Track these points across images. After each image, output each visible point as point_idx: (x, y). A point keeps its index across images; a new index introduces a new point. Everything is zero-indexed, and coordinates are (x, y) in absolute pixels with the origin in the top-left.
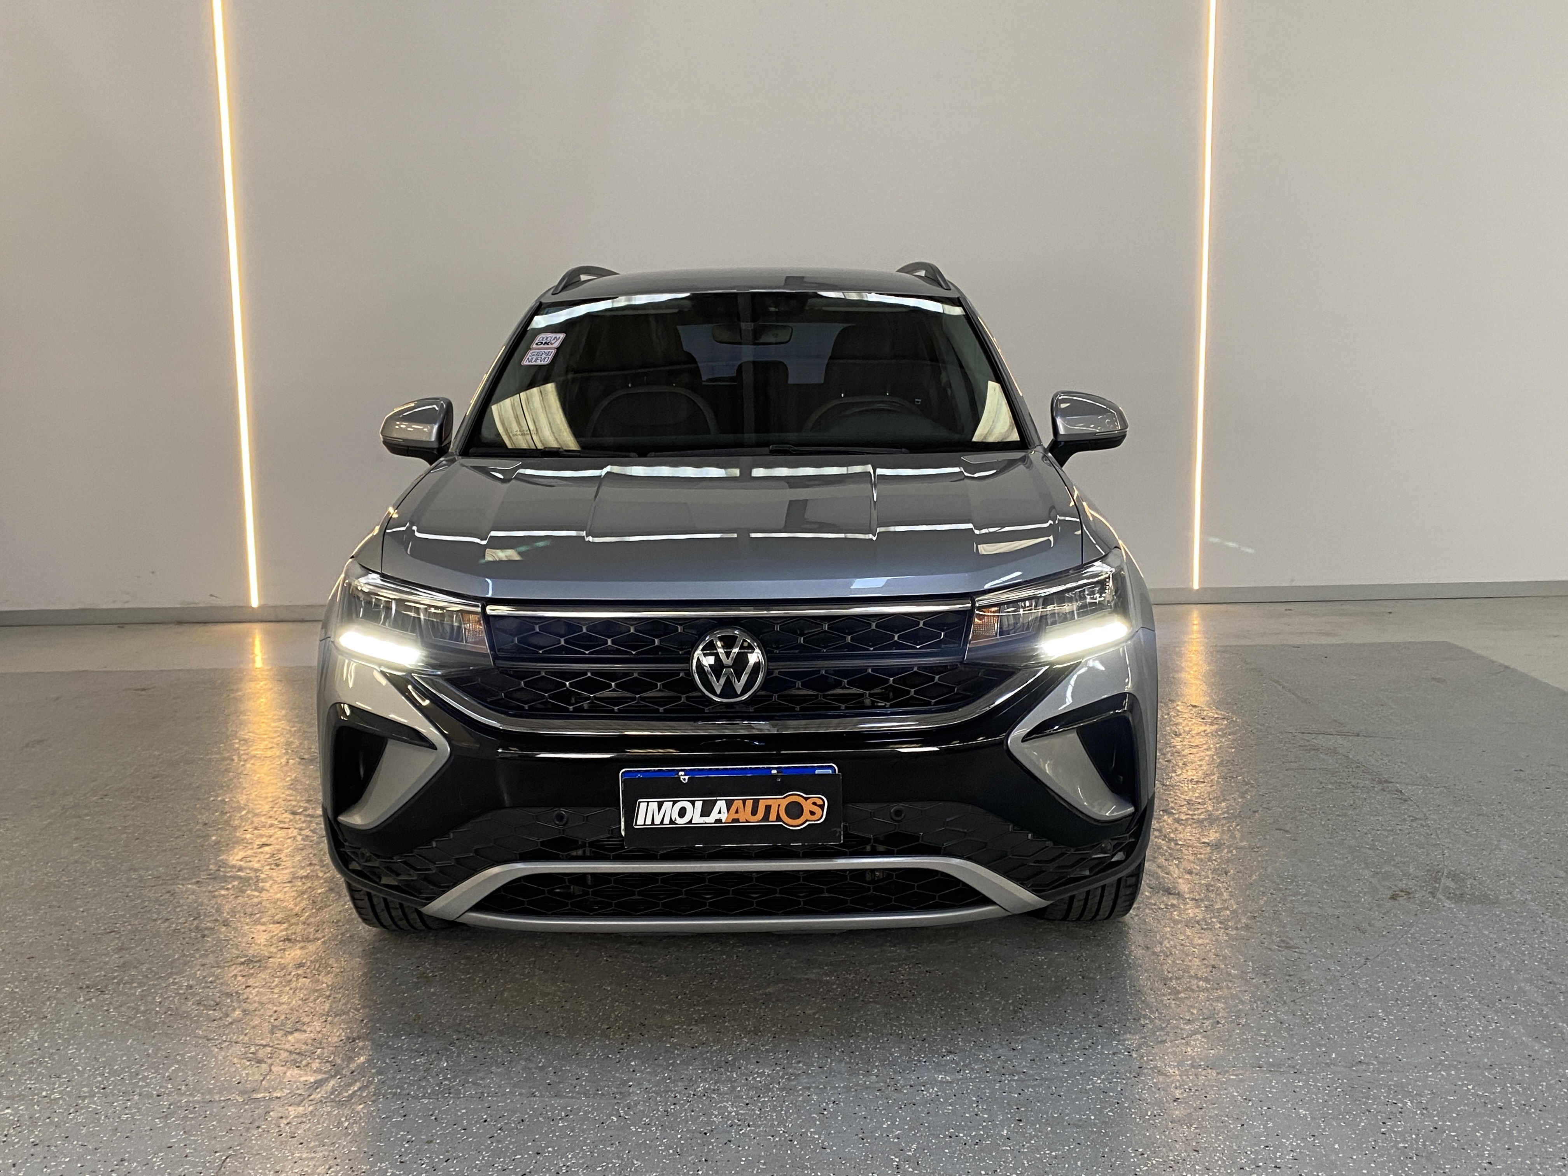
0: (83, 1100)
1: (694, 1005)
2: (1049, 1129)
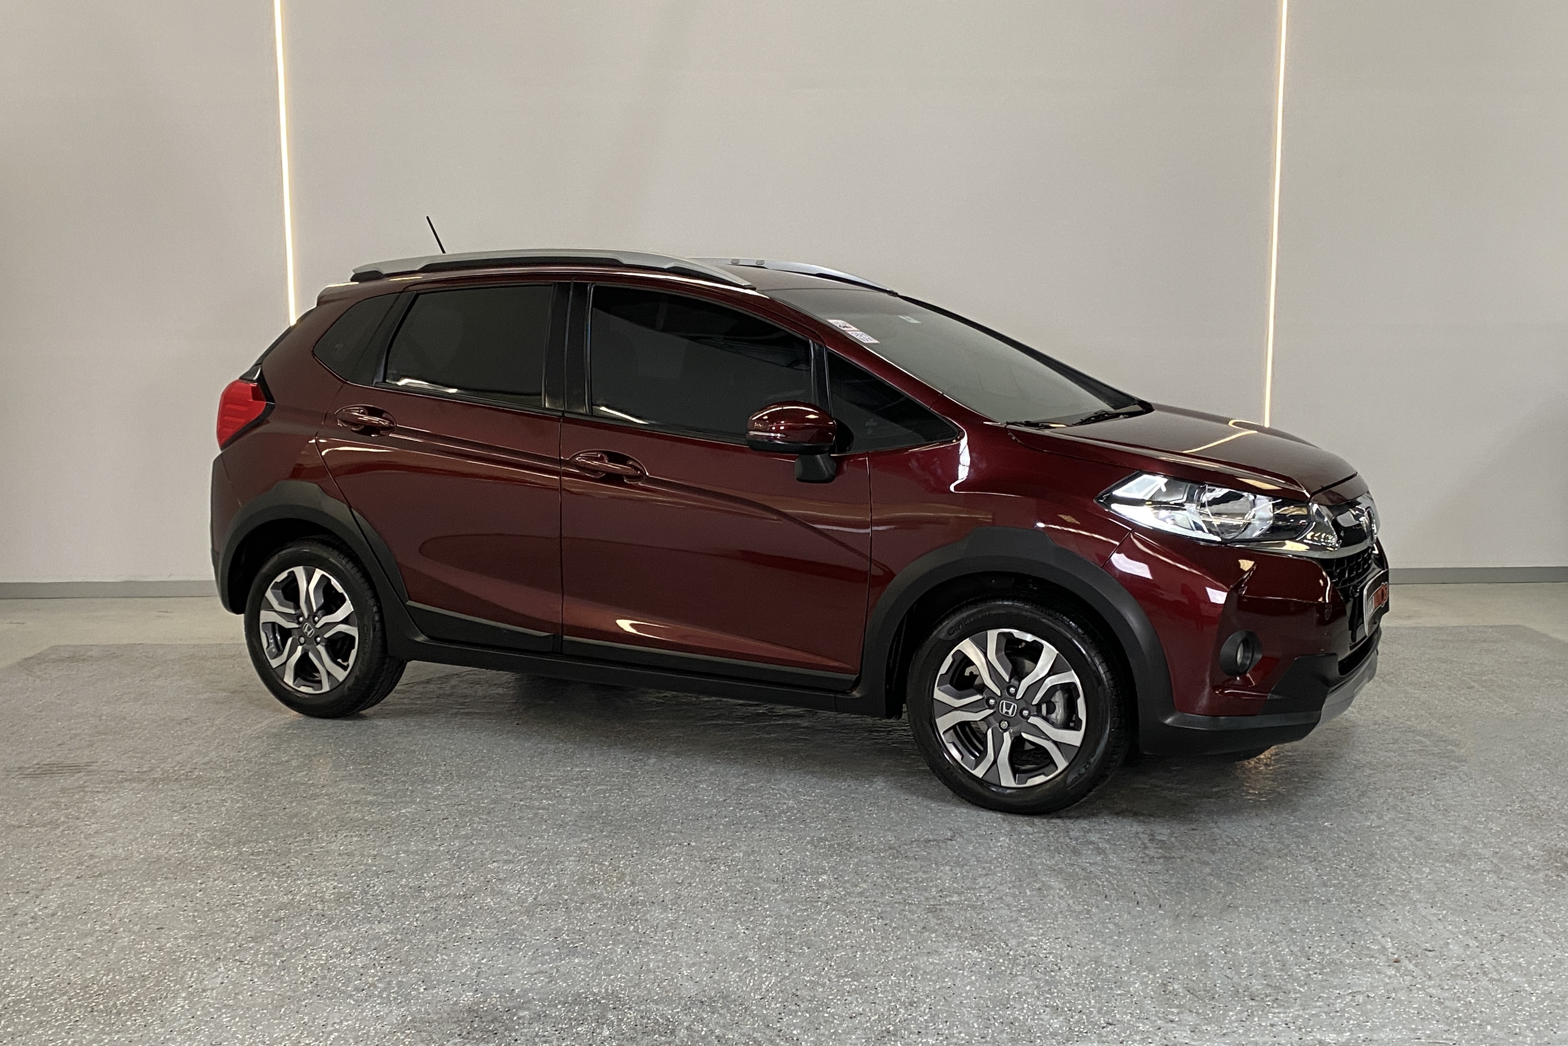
1: (843, 976)
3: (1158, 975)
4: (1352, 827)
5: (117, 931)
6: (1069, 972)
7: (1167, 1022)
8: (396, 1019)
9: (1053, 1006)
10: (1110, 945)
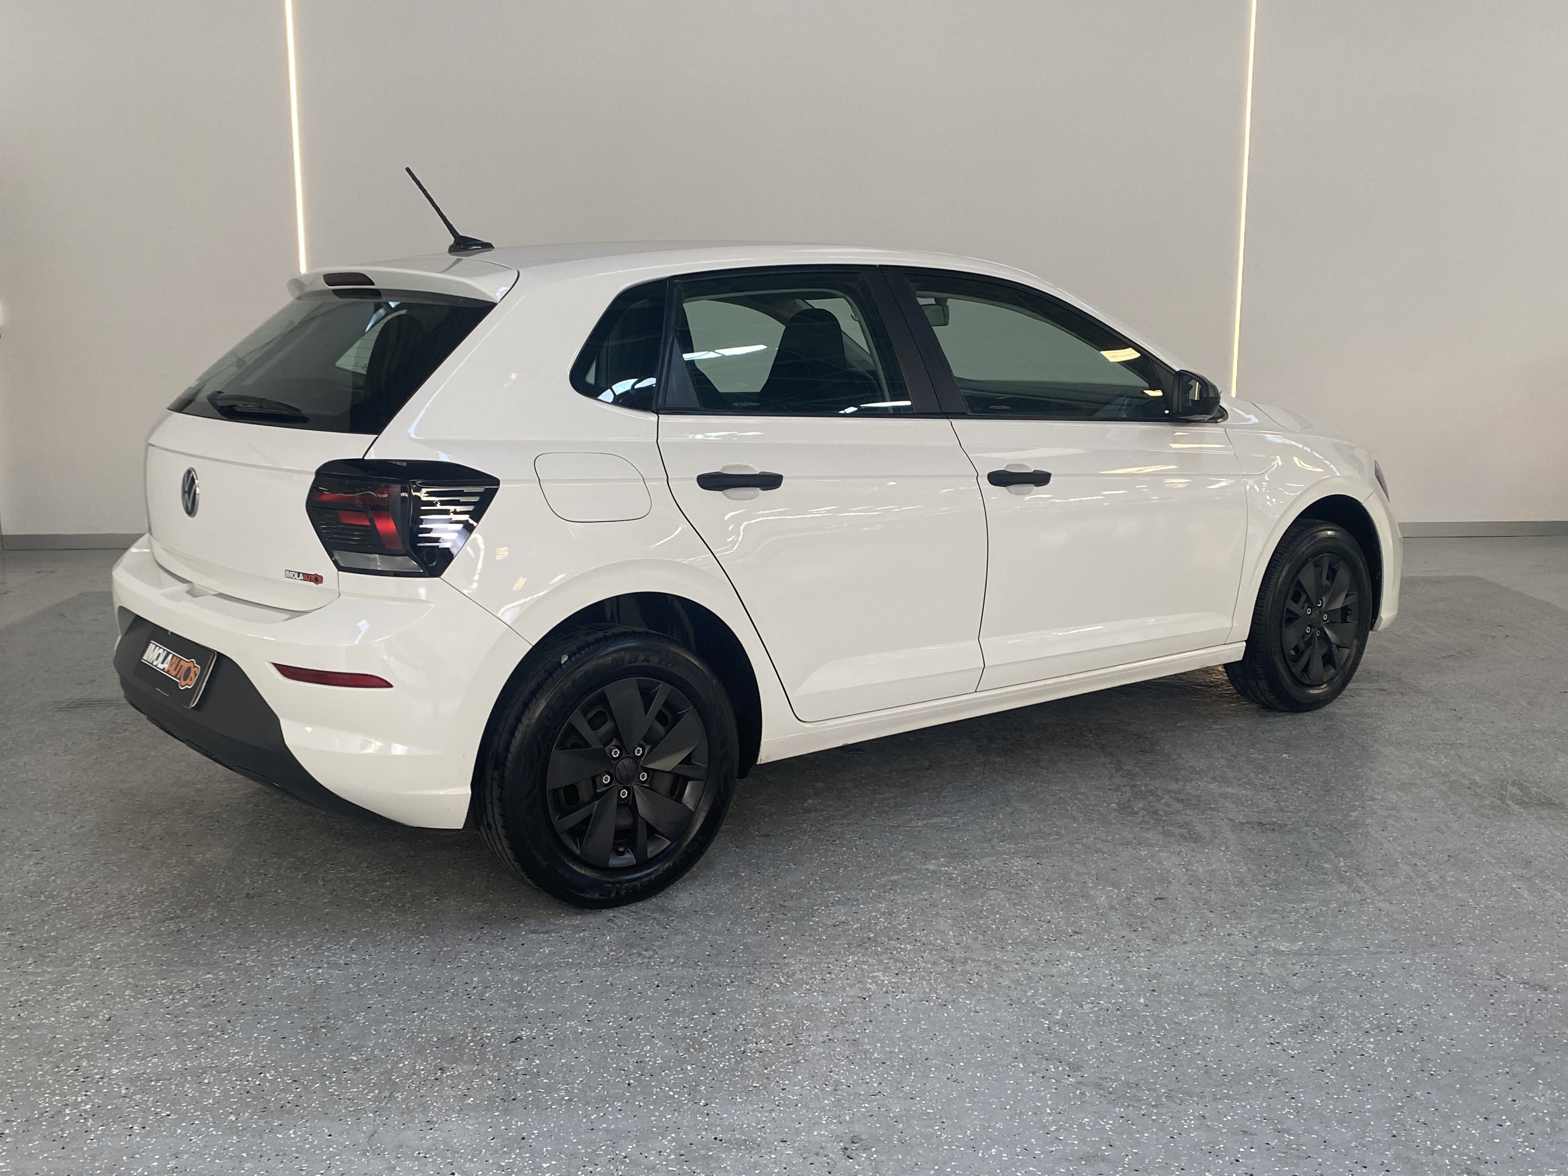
0: (277, 968)
2: (1183, 998)
3: (1123, 890)
4: (1310, 758)
5: (150, 847)
6: (1039, 886)
7: (1130, 932)
8: (412, 927)
9: (1024, 917)
10: (1077, 862)
